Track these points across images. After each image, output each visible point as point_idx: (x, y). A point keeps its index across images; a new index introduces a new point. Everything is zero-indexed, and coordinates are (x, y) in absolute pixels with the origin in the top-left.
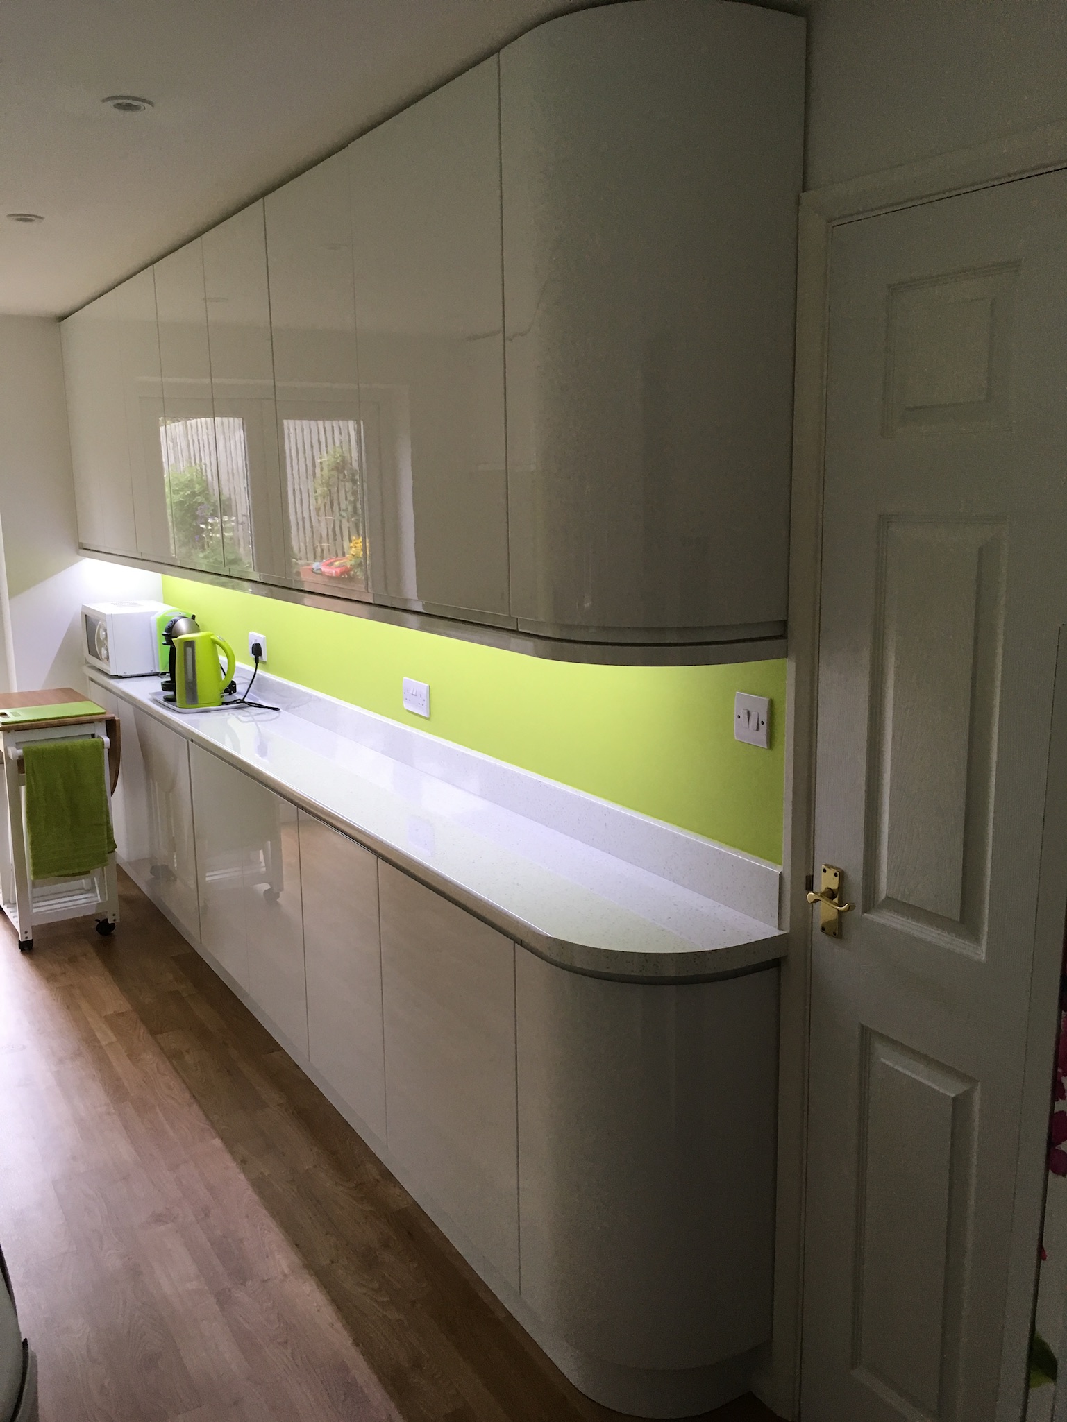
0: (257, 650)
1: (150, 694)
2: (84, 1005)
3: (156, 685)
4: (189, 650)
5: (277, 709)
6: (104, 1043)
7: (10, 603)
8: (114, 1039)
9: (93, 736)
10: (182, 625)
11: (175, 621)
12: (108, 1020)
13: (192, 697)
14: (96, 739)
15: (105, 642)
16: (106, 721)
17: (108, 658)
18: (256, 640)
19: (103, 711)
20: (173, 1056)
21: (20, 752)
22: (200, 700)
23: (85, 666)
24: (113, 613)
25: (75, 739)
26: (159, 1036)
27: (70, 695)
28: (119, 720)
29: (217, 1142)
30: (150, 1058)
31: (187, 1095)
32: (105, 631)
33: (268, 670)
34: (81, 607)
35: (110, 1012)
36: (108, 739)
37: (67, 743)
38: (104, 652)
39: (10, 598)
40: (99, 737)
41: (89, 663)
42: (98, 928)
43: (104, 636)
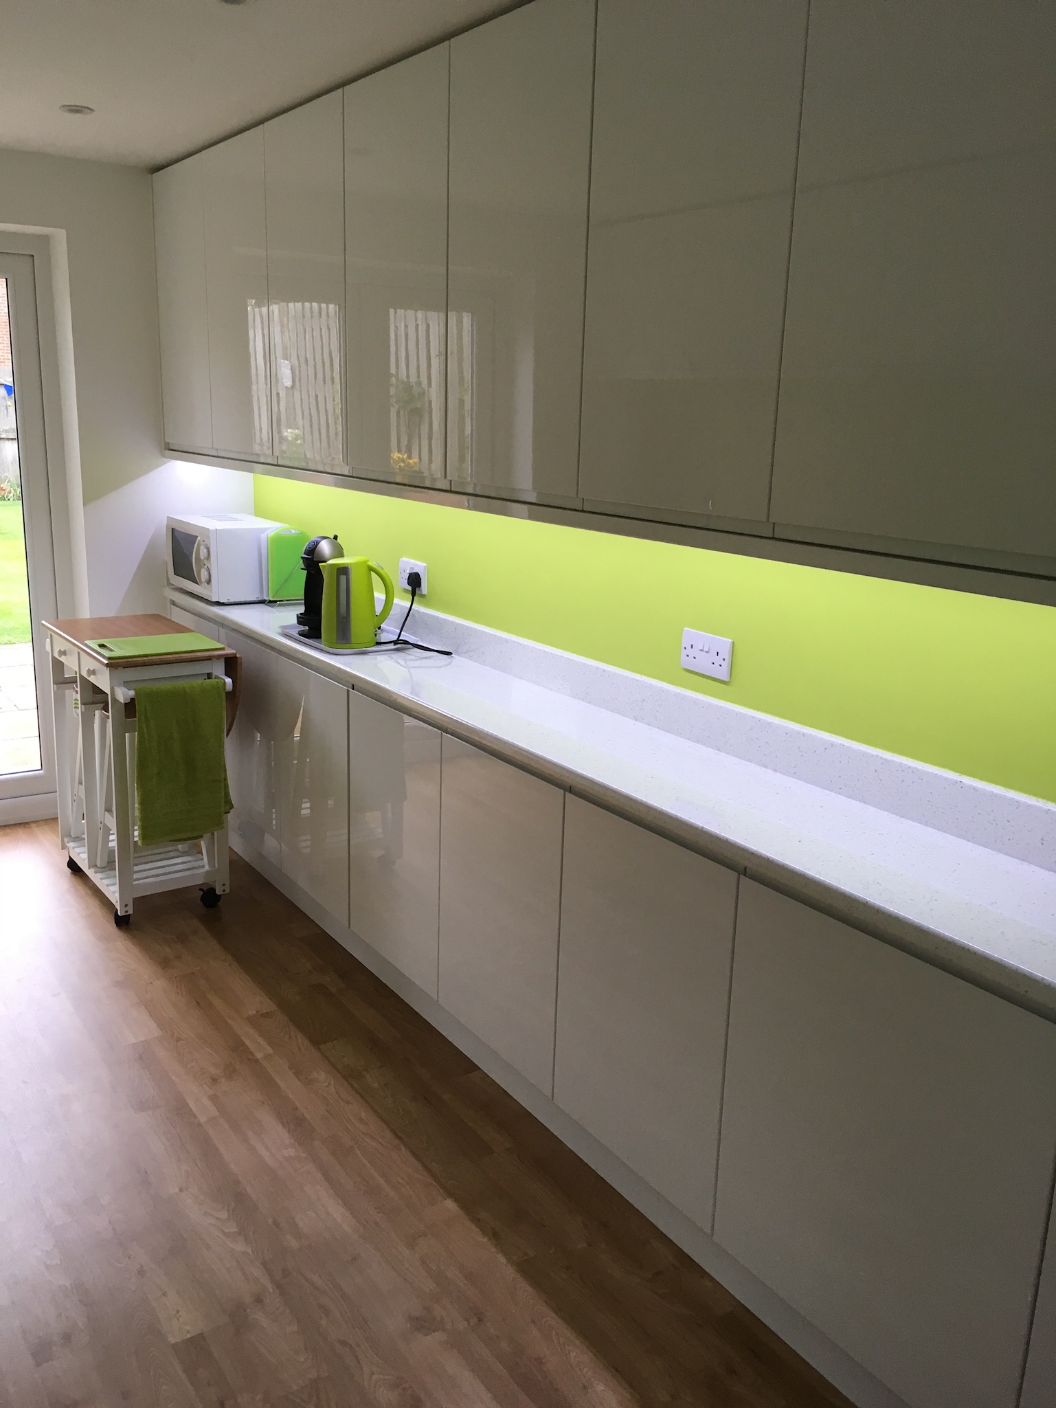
0: (414, 581)
1: (279, 627)
2: (217, 1002)
3: (289, 616)
4: (343, 578)
5: (449, 654)
6: (259, 1056)
7: (84, 509)
8: (271, 1051)
9: (209, 676)
10: (325, 547)
11: (318, 543)
12: (250, 1020)
13: (343, 637)
14: (213, 681)
15: (206, 562)
16: (225, 658)
17: (209, 582)
18: (412, 568)
19: (220, 646)
20: (350, 1076)
21: (132, 693)
22: (353, 639)
23: (167, 588)
24: (218, 528)
25: (187, 680)
26: (322, 1046)
27: (159, 623)
28: (240, 658)
29: (450, 1204)
30: (323, 1077)
31: (389, 1135)
32: (208, 549)
33: (428, 605)
34: (166, 518)
35: (252, 1012)
36: (230, 680)
37: (180, 684)
38: (204, 575)
39: (85, 504)
40: (217, 677)
41: (171, 584)
42: (202, 899)
43: (206, 555)
